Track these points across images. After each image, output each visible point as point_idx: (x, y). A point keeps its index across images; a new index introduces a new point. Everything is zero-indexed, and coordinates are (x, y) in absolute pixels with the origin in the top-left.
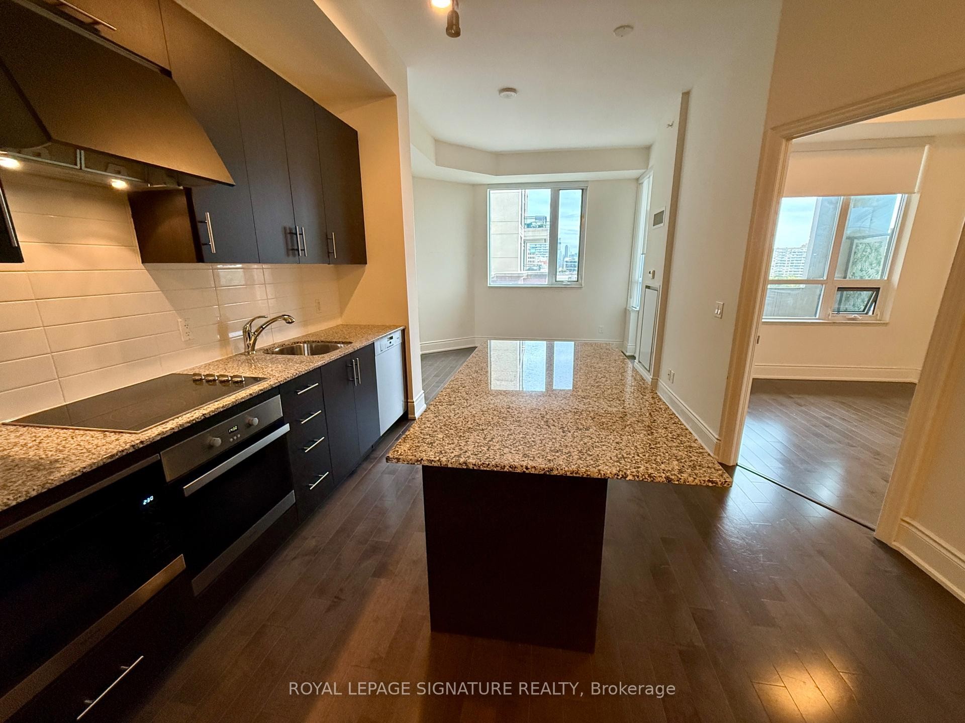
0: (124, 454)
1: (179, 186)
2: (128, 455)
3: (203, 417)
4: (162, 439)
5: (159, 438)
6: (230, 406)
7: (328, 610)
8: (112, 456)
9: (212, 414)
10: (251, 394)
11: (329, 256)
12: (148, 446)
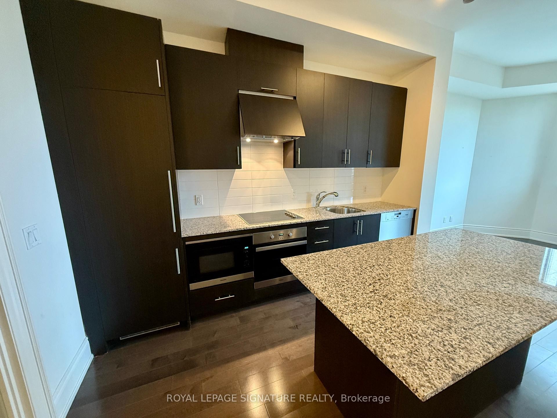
0: (241, 230)
1: (292, 139)
2: (242, 230)
3: (268, 226)
4: (253, 229)
5: (252, 228)
6: (280, 225)
7: (290, 328)
8: (237, 229)
9: (272, 226)
10: (290, 223)
11: (367, 164)
12: (248, 230)
